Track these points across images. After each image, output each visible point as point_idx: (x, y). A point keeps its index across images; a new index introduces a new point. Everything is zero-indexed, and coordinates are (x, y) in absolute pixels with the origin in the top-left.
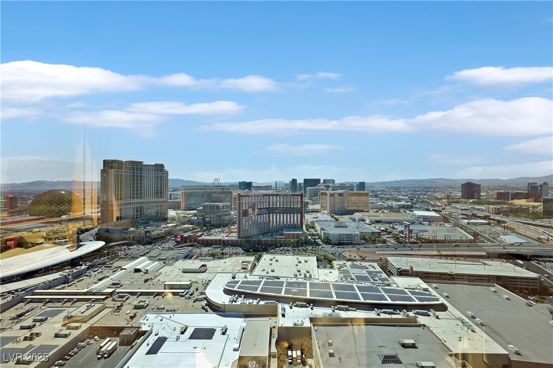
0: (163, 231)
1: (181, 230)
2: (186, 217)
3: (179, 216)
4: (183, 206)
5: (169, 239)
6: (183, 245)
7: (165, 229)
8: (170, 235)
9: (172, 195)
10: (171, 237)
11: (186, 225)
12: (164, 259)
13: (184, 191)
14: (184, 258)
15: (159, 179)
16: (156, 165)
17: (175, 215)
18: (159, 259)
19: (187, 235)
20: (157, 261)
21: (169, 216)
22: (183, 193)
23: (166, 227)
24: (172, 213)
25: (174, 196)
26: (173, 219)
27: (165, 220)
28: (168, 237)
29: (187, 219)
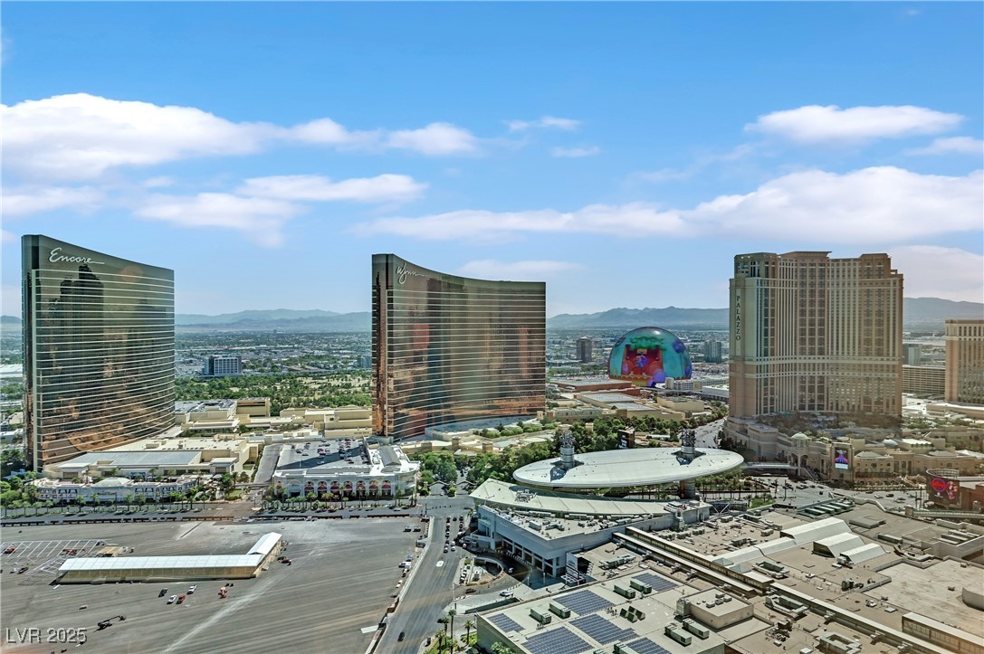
0: (887, 457)
1: (949, 466)
2: (966, 424)
3: (941, 418)
4: (952, 385)
5: (908, 485)
6: (958, 514)
7: (892, 451)
8: (910, 474)
9: (911, 350)
10: (914, 481)
11: (965, 452)
12: (896, 542)
13: (956, 338)
14: (966, 558)
15: (874, 299)
16: (866, 259)
17: (925, 412)
18: (881, 538)
19: (972, 486)
20: (874, 539)
21: (904, 414)
22: (951, 343)
23: (896, 447)
24: (914, 406)
25: (917, 352)
26: (920, 426)
27: (895, 423)
28: (905, 479)
29: (969, 432)
